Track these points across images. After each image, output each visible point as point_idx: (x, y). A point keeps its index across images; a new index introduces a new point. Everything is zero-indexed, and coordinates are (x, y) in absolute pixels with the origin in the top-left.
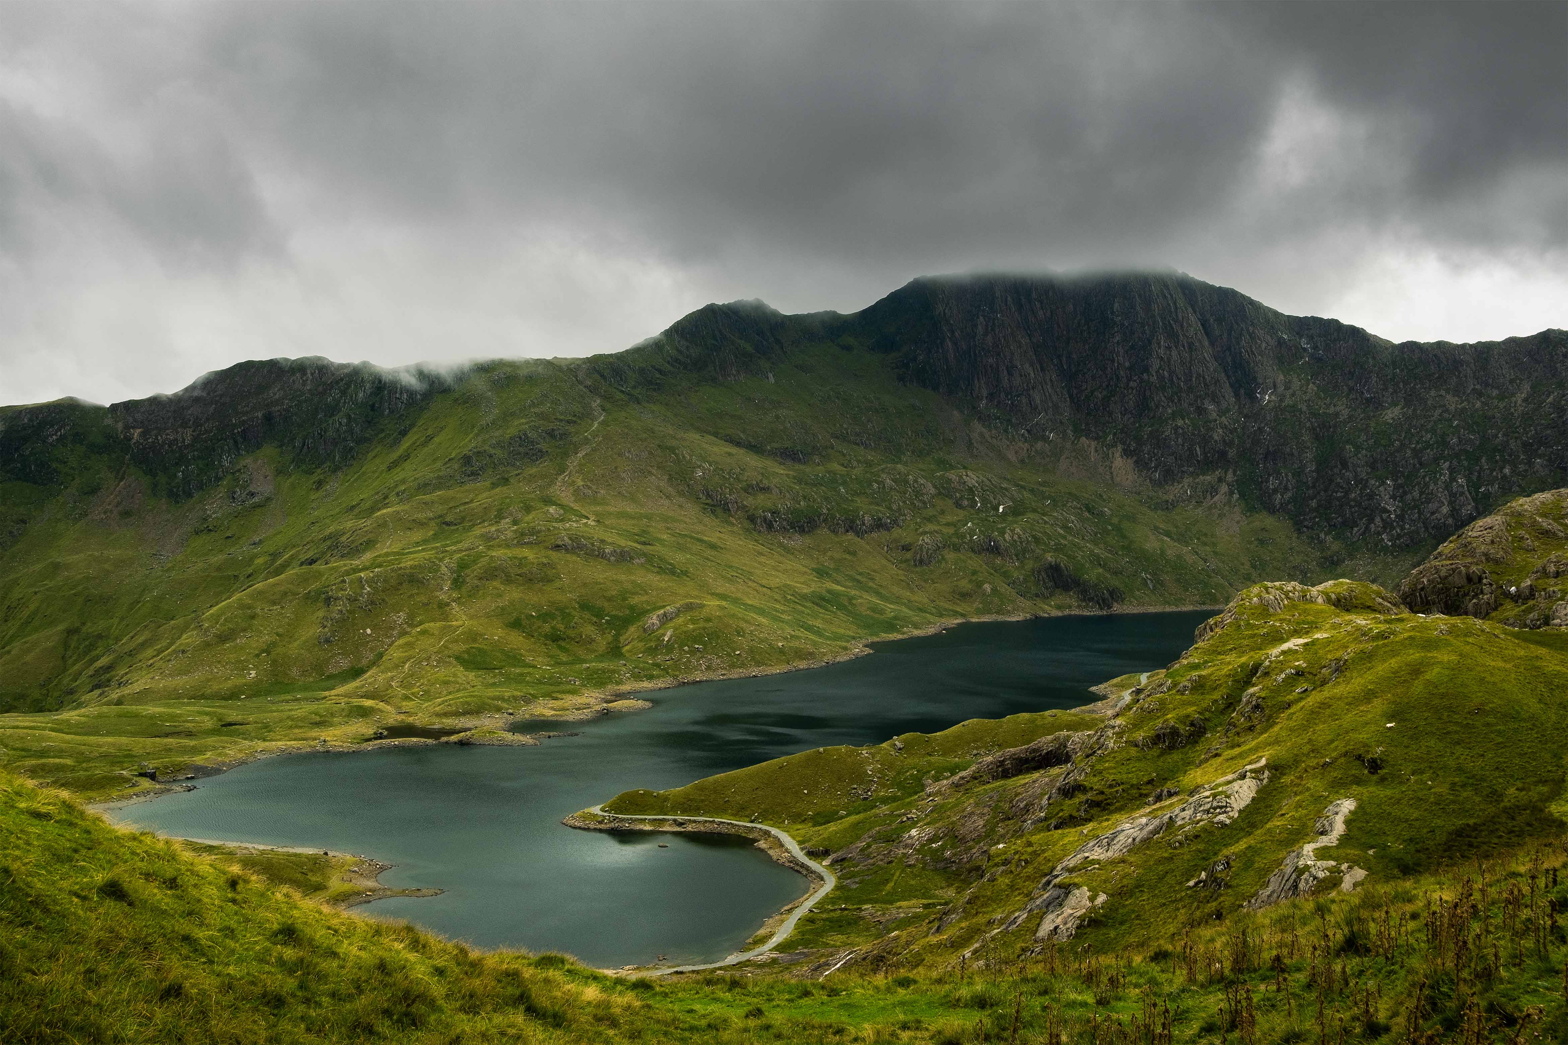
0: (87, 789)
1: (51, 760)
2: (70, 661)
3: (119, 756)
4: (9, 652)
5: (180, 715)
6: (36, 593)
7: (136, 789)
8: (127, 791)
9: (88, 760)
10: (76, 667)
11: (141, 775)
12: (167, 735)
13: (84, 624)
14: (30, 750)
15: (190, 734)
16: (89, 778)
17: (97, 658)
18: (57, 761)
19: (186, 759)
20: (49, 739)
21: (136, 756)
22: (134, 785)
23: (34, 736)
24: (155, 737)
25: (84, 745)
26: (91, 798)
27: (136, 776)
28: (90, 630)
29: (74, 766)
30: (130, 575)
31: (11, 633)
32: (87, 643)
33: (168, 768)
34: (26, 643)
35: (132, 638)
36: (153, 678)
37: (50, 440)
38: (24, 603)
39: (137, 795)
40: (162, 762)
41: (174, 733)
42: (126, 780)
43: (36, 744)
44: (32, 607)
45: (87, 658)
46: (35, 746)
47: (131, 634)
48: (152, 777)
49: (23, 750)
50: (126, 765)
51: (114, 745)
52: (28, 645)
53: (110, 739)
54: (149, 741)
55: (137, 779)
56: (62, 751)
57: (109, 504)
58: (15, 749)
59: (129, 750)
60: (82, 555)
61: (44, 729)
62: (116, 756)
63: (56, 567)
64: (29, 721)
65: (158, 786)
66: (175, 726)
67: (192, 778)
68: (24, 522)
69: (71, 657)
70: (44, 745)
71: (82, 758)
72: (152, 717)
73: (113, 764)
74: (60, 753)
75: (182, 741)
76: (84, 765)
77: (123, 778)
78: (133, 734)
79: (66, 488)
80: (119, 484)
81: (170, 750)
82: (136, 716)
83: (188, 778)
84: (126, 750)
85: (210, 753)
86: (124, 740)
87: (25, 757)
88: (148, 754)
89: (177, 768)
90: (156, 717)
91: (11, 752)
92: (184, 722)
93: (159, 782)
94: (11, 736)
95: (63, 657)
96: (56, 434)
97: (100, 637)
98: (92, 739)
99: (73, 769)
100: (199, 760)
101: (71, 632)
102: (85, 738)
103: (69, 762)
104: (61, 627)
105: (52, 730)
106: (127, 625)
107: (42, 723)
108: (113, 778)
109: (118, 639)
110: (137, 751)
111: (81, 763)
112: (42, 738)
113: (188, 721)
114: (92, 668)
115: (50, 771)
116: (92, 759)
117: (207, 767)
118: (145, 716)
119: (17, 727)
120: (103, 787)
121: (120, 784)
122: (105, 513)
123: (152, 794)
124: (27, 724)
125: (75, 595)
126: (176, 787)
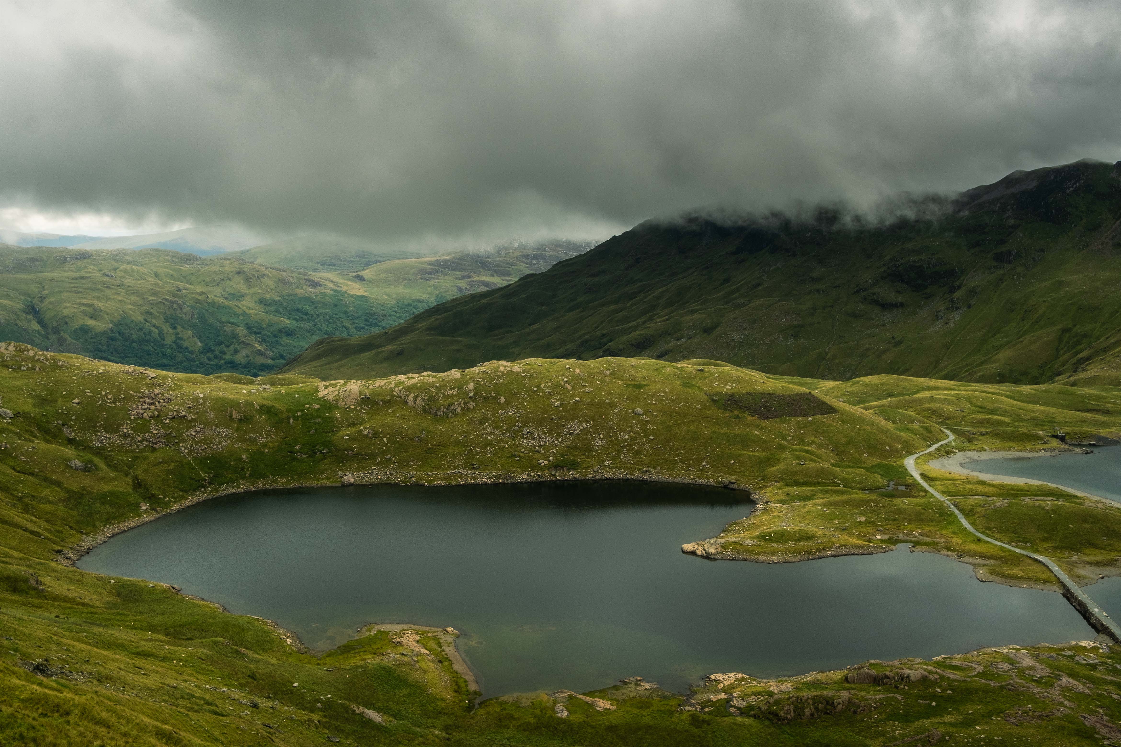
0: (1010, 441)
1: (995, 417)
2: (1062, 352)
3: (1044, 421)
4: (1021, 342)
5: (1106, 398)
6: (1044, 302)
7: (1046, 446)
8: (1038, 446)
9: (1022, 420)
10: (1065, 357)
11: (1054, 436)
12: (1088, 411)
13: (1075, 326)
14: (985, 408)
15: (1107, 412)
16: (1013, 432)
17: (1081, 351)
18: (1000, 418)
19: (1093, 430)
20: (1000, 402)
21: (1056, 423)
22: (1045, 443)
23: (992, 399)
24: (1078, 411)
25: (1023, 410)
26: (1011, 447)
27: (1050, 436)
28: (1079, 331)
29: (1010, 423)
30: (1114, 292)
31: (1025, 328)
32: (1075, 340)
33: (1076, 434)
34: (1033, 336)
35: (1107, 338)
36: (1103, 368)
37: (1068, 191)
38: (1036, 309)
39: (1045, 450)
40: (1073, 430)
41: (1094, 410)
42: (1040, 438)
43: (991, 405)
44: (1041, 312)
45: (1074, 351)
46: (989, 406)
47: (1107, 336)
48: (1062, 439)
49: (981, 407)
50: (1046, 428)
51: (1043, 412)
52: (1034, 338)
53: (1042, 408)
54: (1070, 413)
55: (1048, 438)
56: (1006, 412)
57: (1106, 238)
58: (976, 406)
59: (1054, 418)
60: (1081, 276)
61: (1002, 395)
62: (1042, 421)
63: (1061, 283)
64: (996, 389)
65: (1063, 446)
66: (1098, 405)
67: (1094, 445)
68: (1043, 251)
69: (1062, 349)
70: (995, 405)
71: (1017, 418)
72: (1083, 396)
73: (1037, 425)
74: (1005, 413)
75: (1097, 416)
76: (1016, 423)
77: (1038, 437)
78: (1063, 407)
79: (1075, 226)
80: (1115, 223)
81: (1085, 422)
82: (1072, 394)
83: (1090, 445)
84: (1051, 417)
85: (1116, 428)
86: (1053, 410)
87: (980, 412)
88: (1067, 422)
89: (1084, 436)
90: (1086, 397)
91: (973, 408)
92: (1106, 402)
93: (1066, 443)
94: (977, 397)
95: (1057, 349)
96: (1072, 187)
97: (1085, 336)
98: (1030, 406)
99: (1008, 425)
100: (1103, 432)
101: (1064, 331)
102: (1026, 405)
103: (1007, 420)
104: (1058, 327)
105: (1008, 397)
106: (1107, 329)
107: (1003, 391)
108: (1031, 435)
109: (1098, 338)
110: (1059, 418)
111: (1014, 421)
112: (996, 401)
113: (1109, 403)
114: (1076, 358)
115: (992, 424)
116: (1024, 420)
117: (1108, 438)
118: (1078, 395)
119: (986, 392)
120: (1022, 441)
121: (1035, 440)
122: (1102, 244)
123: (1057, 451)
124: (993, 390)
125: (1071, 304)
126: (1078, 450)
